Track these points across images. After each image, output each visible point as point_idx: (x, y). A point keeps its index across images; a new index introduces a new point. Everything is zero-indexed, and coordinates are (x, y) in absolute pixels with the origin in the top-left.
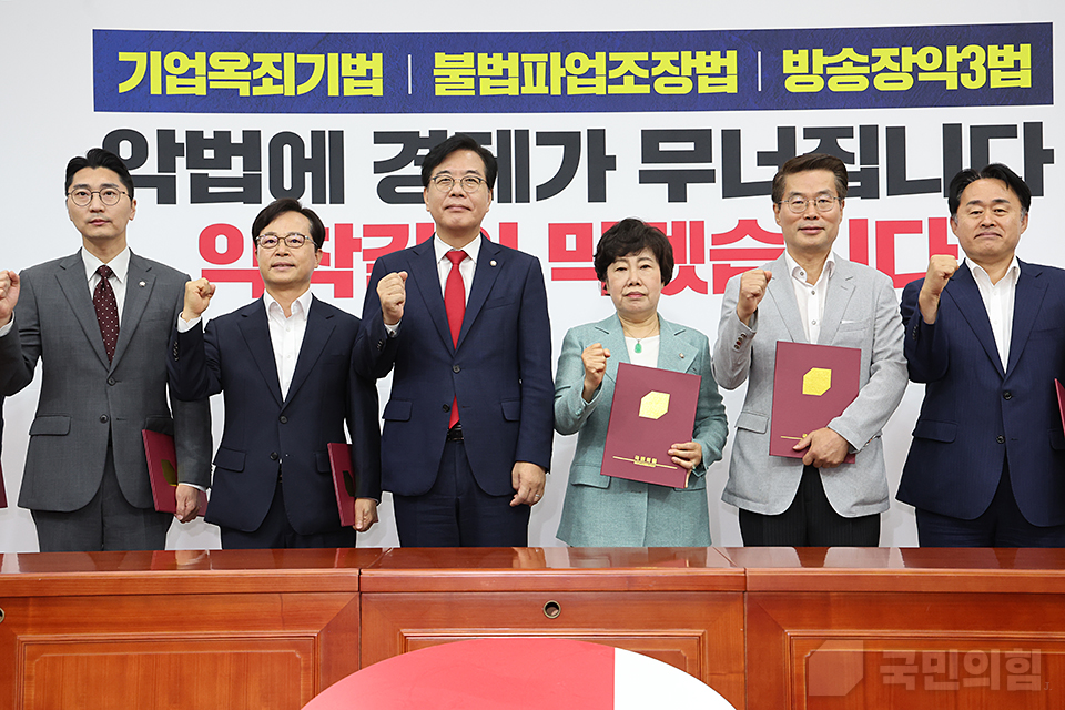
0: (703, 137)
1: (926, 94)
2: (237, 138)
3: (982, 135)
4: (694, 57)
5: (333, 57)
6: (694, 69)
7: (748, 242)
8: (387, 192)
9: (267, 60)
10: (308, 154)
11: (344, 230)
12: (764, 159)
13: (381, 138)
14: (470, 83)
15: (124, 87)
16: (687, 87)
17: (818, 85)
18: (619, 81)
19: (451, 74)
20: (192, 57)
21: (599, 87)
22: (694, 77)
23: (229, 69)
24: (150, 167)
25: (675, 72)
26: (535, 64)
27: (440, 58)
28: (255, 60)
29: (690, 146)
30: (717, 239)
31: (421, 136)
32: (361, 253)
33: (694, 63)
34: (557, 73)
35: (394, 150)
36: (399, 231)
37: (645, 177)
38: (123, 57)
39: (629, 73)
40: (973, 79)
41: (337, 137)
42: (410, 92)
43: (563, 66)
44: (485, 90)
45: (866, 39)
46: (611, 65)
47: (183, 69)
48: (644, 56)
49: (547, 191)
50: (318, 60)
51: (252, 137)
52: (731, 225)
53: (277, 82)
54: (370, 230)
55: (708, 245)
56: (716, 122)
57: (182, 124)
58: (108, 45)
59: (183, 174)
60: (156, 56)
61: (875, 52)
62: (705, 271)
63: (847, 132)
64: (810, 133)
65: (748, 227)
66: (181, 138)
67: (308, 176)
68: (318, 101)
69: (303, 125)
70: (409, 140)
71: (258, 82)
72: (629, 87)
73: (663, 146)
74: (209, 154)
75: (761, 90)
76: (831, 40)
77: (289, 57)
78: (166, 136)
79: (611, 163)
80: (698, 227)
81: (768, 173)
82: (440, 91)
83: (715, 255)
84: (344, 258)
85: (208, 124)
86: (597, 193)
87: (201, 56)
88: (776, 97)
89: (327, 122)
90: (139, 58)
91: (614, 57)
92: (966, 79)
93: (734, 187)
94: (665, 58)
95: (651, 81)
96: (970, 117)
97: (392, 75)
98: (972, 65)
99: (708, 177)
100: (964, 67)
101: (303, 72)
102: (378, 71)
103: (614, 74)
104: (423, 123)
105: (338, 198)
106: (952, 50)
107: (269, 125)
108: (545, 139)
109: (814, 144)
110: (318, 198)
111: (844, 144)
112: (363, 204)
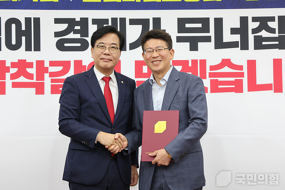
0: (205, 21)
7: (226, 69)
8: (60, 46)
10: (23, 28)
11: (40, 63)
12: (234, 31)
13: (58, 21)
29: (199, 25)
30: (212, 68)
31: (76, 20)
32: (48, 74)
36: (66, 65)
37: (179, 39)
41: (37, 21)
42: (71, 0)
49: (134, 46)
52: (218, 62)
54: (52, 64)
55: (208, 71)
56: (211, 14)
62: (207, 83)
63: (272, 19)
64: (255, 19)
65: (226, 62)
67: (24, 38)
68: (29, 4)
69: (21, 15)
70: (71, 22)
73: (188, 26)
80: (203, 62)
81: (237, 38)
84: (40, 76)
88: (239, 3)
89: (32, 14)
93: (220, 44)
99: (208, 39)
104: (77, 15)
105: (37, 48)
107: (5, 15)
108: (133, 22)
109: (256, 24)
110: (28, 49)
111: (271, 24)
112: (49, 51)
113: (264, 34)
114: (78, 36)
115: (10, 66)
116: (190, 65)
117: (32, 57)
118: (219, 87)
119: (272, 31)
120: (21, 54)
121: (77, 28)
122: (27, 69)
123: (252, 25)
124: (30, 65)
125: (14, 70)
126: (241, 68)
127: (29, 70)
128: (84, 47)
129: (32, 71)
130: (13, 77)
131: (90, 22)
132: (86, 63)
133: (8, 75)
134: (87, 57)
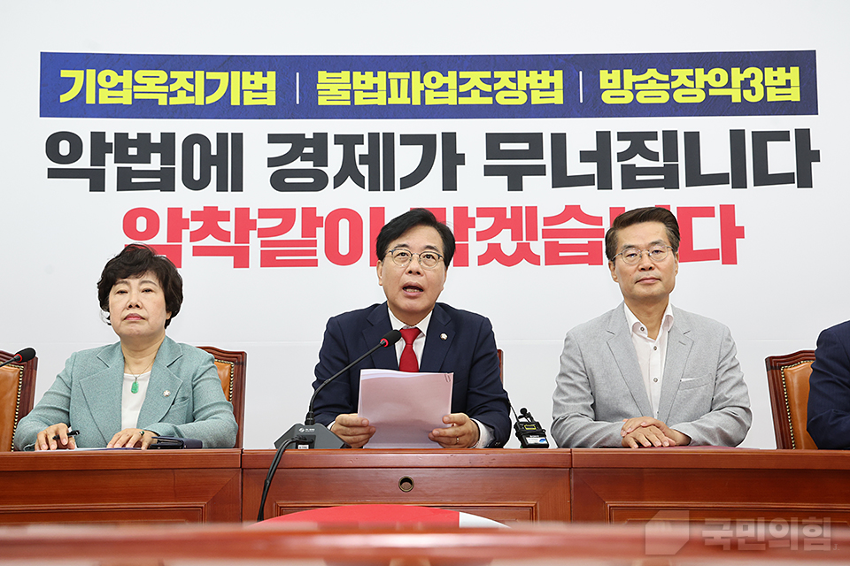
0: (535, 139)
1: (716, 106)
2: (156, 139)
3: (761, 139)
4: (528, 75)
5: (236, 74)
6: (528, 85)
7: (573, 224)
8: (278, 182)
9: (181, 77)
10: (214, 152)
11: (242, 213)
12: (585, 156)
13: (273, 139)
14: (347, 95)
15: (64, 98)
16: (522, 99)
17: (629, 98)
18: (468, 94)
19: (332, 88)
20: (120, 74)
21: (451, 99)
22: (528, 91)
23: (151, 84)
24: (84, 162)
25: (512, 87)
26: (399, 80)
27: (323, 75)
28: (172, 77)
29: (525, 146)
30: (547, 221)
31: (306, 137)
32: (256, 232)
33: (528, 80)
34: (417, 88)
35: (284, 149)
36: (287, 216)
37: (489, 171)
38: (65, 74)
39: (475, 88)
40: (754, 94)
41: (238, 138)
42: (298, 102)
43: (422, 82)
44: (359, 101)
45: (666, 62)
46: (461, 81)
47: (113, 84)
48: (487, 74)
49: (408, 182)
50: (222, 76)
51: (168, 138)
52: (559, 210)
53: (189, 94)
54: (264, 213)
55: (541, 226)
56: (546, 127)
57: (111, 127)
58: (54, 67)
59: (111, 167)
60: (91, 73)
61: (674, 72)
62: (538, 247)
63: (653, 136)
64: (622, 136)
65: (573, 211)
66: (110, 139)
67: (214, 169)
68: (223, 109)
69: (210, 128)
70: (297, 141)
71: (174, 94)
72: (476, 99)
73: (504, 146)
74: (133, 151)
75: (583, 101)
76: (638, 62)
77: (200, 75)
78: (97, 137)
79: (461, 159)
80: (532, 211)
81: (591, 168)
82: (322, 101)
83: (546, 234)
84: (242, 236)
85: (133, 127)
86: (450, 183)
87: (127, 73)
88: (594, 106)
89: (230, 126)
90: (78, 75)
92: (747, 94)
93: (561, 179)
94: (504, 76)
95: (493, 94)
96: (751, 124)
97: (284, 89)
98: (752, 83)
99: (540, 171)
100: (745, 84)
101: (211, 86)
102: (272, 86)
103: (463, 88)
104: (308, 127)
105: (238, 187)
106: (736, 71)
107: (182, 129)
108: (408, 140)
109: (626, 145)
110: (221, 187)
111: (650, 145)
112: (257, 191)
113: (639, 161)
114: (309, 165)
115: (189, 217)
116: (509, 216)
117: (227, 201)
118: (561, 254)
119: (653, 156)
120: (210, 196)
121: (308, 150)
122: (219, 223)
123: (618, 147)
124: (225, 216)
125: (196, 226)
126: (599, 220)
127: (222, 225)
128: (320, 183)
129: (228, 226)
130: (195, 236)
131: (331, 140)
132: (323, 212)
133: (186, 234)
134: (325, 201)
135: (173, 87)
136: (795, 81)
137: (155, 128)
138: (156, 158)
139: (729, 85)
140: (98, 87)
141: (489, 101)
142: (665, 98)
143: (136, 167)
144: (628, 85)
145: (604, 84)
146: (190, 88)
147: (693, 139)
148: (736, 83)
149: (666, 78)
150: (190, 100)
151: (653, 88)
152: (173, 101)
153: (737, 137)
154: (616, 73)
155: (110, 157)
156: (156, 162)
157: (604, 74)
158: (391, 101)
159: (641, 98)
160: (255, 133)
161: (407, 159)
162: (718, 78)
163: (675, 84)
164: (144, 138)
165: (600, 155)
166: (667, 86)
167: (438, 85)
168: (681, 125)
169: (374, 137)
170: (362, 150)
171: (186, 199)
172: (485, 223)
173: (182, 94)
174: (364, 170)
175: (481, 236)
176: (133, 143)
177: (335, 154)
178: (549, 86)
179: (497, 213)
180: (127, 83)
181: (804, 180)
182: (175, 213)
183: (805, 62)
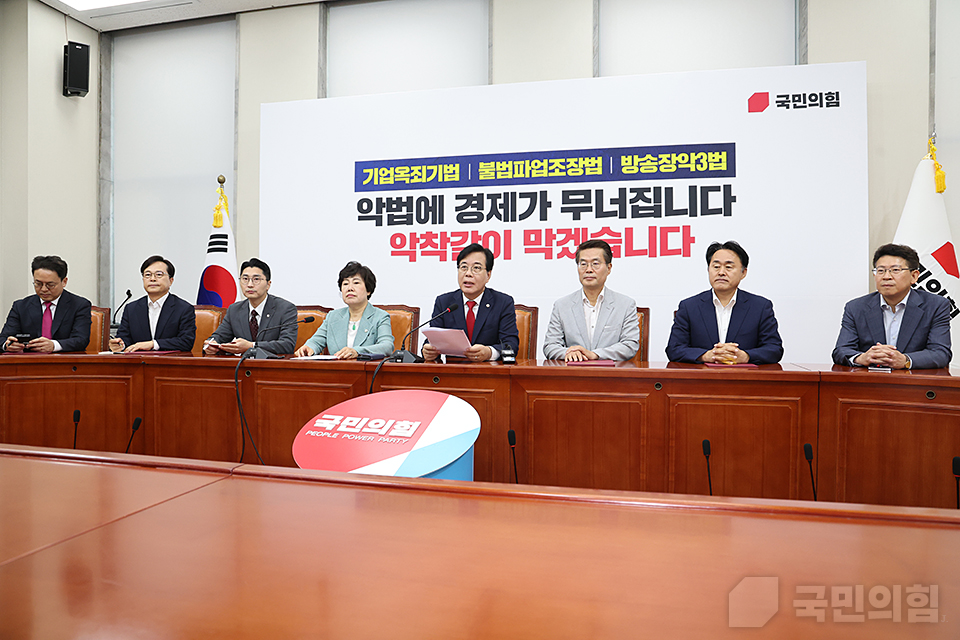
0: (587, 193)
1: (682, 173)
2: (404, 200)
3: (706, 190)
4: (584, 160)
5: (440, 166)
6: (584, 165)
8: (460, 219)
9: (416, 169)
10: (430, 205)
11: (444, 234)
12: (613, 201)
13: (458, 197)
14: (493, 174)
15: (365, 183)
16: (581, 172)
17: (636, 170)
18: (553, 171)
19: (486, 171)
20: (389, 169)
21: (545, 173)
22: (584, 169)
23: (402, 173)
24: (373, 212)
25: (576, 167)
26: (519, 165)
27: (482, 165)
28: (411, 169)
29: (582, 197)
30: (592, 235)
31: (474, 196)
32: (450, 243)
33: (584, 162)
34: (528, 168)
35: (464, 202)
36: (464, 235)
37: (563, 210)
38: (365, 171)
39: (557, 168)
40: (702, 166)
41: (442, 197)
42: (470, 179)
43: (530, 165)
44: (499, 176)
45: (656, 151)
46: (550, 165)
47: (385, 174)
48: (563, 160)
49: (523, 217)
50: (434, 168)
51: (410, 199)
52: (599, 230)
53: (419, 177)
54: (453, 234)
56: (593, 186)
57: (385, 195)
58: (360, 167)
59: (385, 214)
60: (376, 170)
61: (660, 156)
63: (648, 190)
64: (632, 190)
65: (606, 230)
66: (384, 201)
67: (430, 213)
68: (435, 184)
69: (429, 193)
70: (469, 197)
71: (412, 178)
72: (557, 173)
73: (571, 197)
74: (394, 206)
75: (613, 173)
76: (641, 151)
77: (424, 167)
78: (379, 200)
79: (549, 205)
80: (585, 230)
81: (616, 207)
82: (481, 178)
84: (444, 246)
85: (394, 195)
86: (543, 217)
87: (392, 169)
88: (619, 176)
89: (438, 192)
90: (370, 171)
91: (551, 161)
92: (699, 166)
93: (600, 214)
94: (572, 161)
95: (566, 170)
96: (700, 183)
97: (463, 172)
98: (701, 161)
99: (589, 209)
100: (698, 162)
101: (429, 173)
102: (457, 171)
103: (551, 168)
104: (474, 191)
105: (441, 222)
106: (693, 155)
107: (416, 194)
108: (523, 195)
109: (634, 195)
110: (434, 222)
111: (647, 195)
112: (451, 224)
113: (641, 203)
114: (475, 210)
115: (420, 237)
116: (573, 233)
117: (437, 229)
119: (649, 201)
120: (429, 227)
121: (475, 202)
123: (630, 196)
124: (436, 236)
125: (422, 241)
126: (619, 235)
127: (434, 240)
128: (480, 219)
129: (437, 241)
130: (422, 246)
131: (485, 197)
132: (481, 233)
133: (418, 245)
134: (482, 228)
135: (412, 174)
136: (724, 159)
137: (404, 194)
138: (404, 209)
139: (689, 162)
140: (379, 176)
141: (564, 174)
142: (655, 170)
143: (396, 214)
144: (636, 163)
145: (623, 163)
146: (419, 174)
147: (669, 191)
148: (693, 161)
149: (656, 159)
150: (419, 180)
151: (649, 165)
152: (412, 181)
153: (693, 189)
154: (630, 157)
155: (384, 210)
156: (404, 211)
157: (623, 158)
158: (515, 176)
159: (642, 170)
160: (449, 195)
161: (523, 205)
162: (683, 158)
163: (660, 162)
164: (400, 199)
165: (620, 200)
166: (656, 163)
167: (538, 167)
168: (664, 184)
169: (506, 194)
170: (500, 201)
171: (418, 229)
172: (562, 237)
173: (416, 177)
174: (501, 211)
175: (559, 244)
176: (394, 202)
177: (487, 203)
178: (595, 165)
179: (567, 231)
180: (392, 174)
181: (728, 212)
182: (413, 235)
183: (730, 149)
